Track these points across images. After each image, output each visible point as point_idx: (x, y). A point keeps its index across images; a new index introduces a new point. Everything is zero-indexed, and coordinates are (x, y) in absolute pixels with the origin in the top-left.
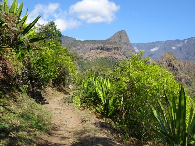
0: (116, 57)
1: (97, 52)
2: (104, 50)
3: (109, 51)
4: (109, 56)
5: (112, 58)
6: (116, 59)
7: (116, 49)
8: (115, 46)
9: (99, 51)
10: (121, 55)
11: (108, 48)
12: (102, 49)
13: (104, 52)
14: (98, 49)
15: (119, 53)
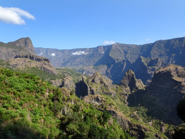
0: (47, 68)
1: (26, 60)
2: (33, 60)
3: (39, 62)
4: (39, 66)
5: (43, 68)
6: (47, 69)
7: (46, 61)
8: (44, 58)
9: (28, 59)
10: (51, 67)
11: (37, 59)
12: (31, 58)
13: (34, 61)
14: (26, 57)
15: (49, 65)
